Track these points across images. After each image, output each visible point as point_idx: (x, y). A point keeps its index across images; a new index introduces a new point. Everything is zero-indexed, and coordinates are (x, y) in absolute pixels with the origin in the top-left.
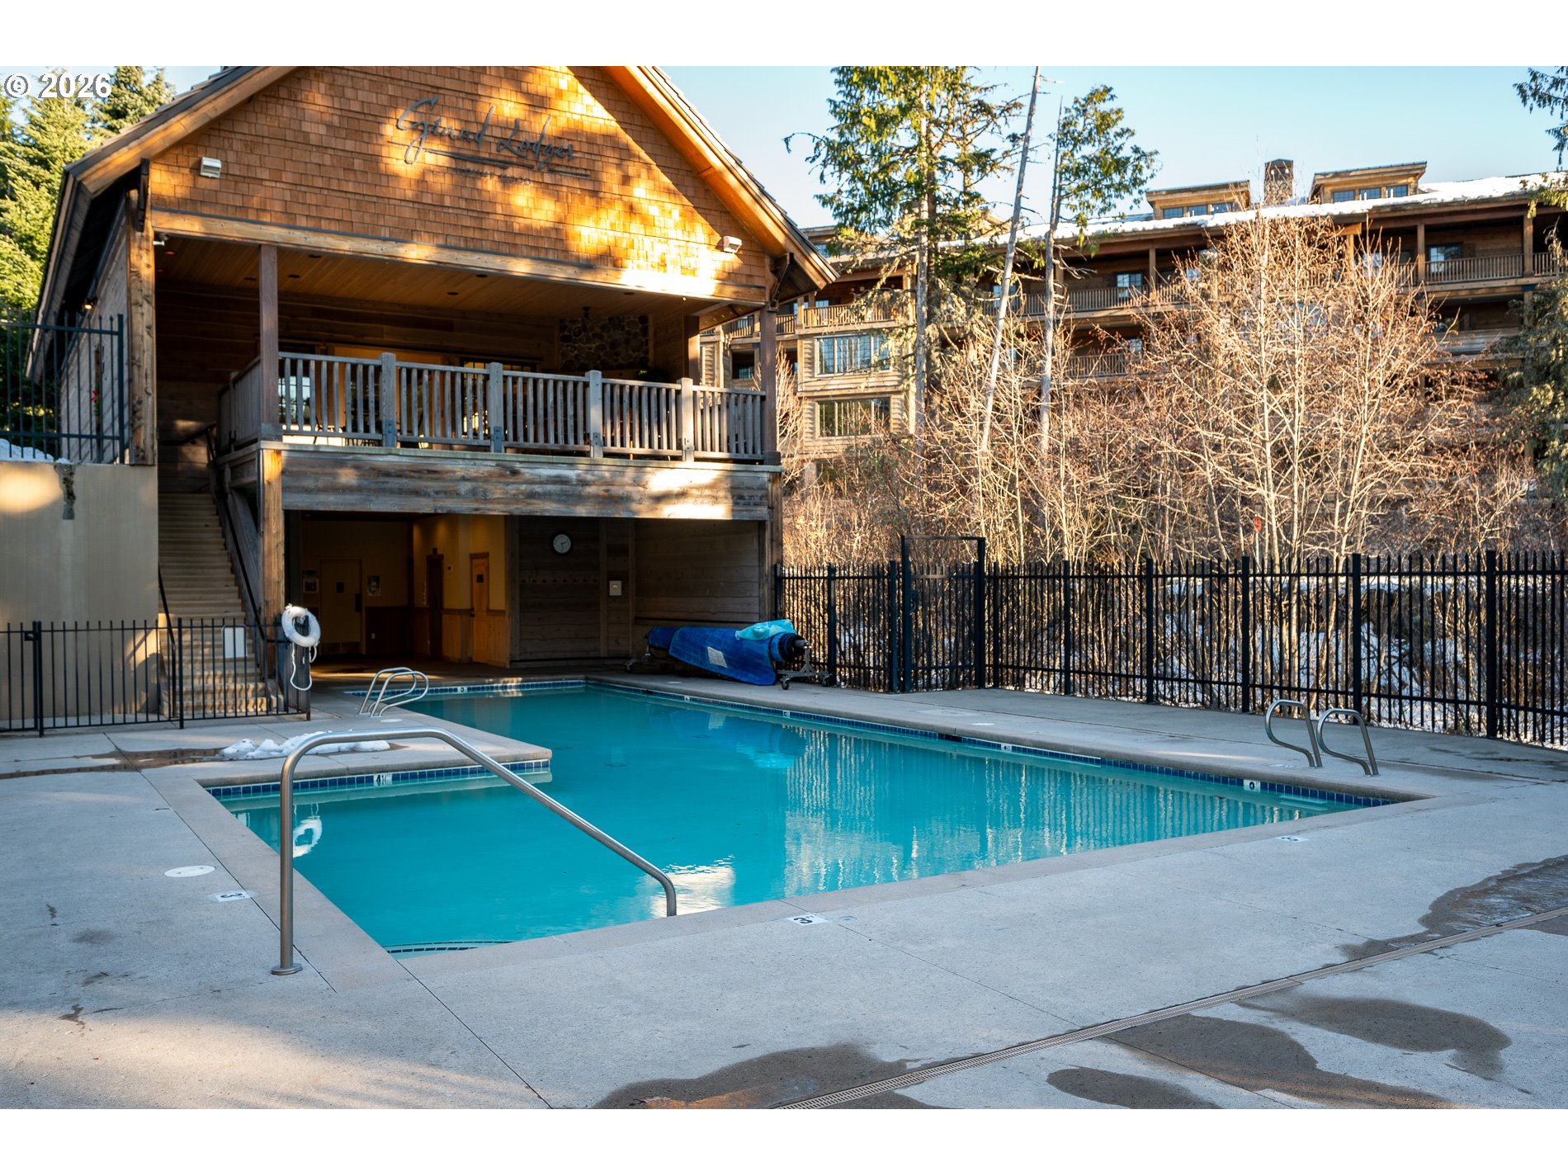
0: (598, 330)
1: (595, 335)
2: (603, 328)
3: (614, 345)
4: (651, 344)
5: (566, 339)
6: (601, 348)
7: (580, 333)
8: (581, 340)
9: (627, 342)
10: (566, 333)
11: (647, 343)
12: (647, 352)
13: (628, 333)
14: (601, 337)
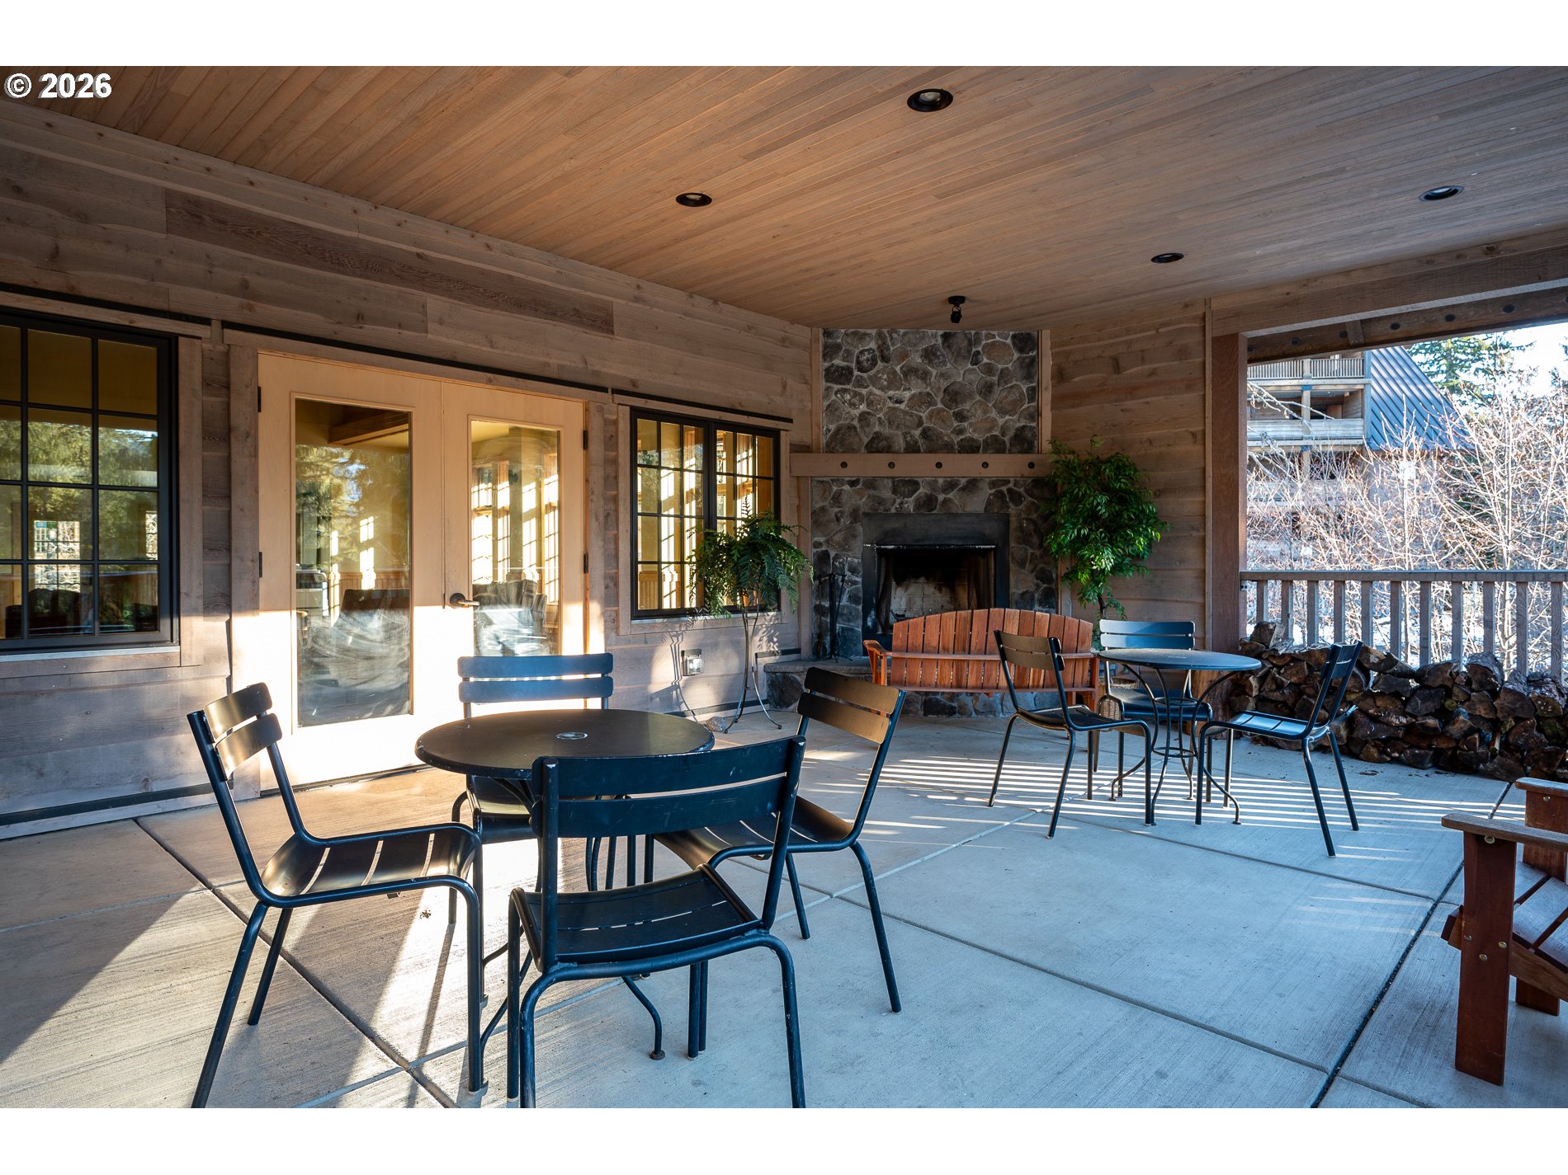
0: (917, 360)
1: (909, 372)
2: (929, 354)
3: (953, 396)
4: (1046, 397)
5: (838, 376)
6: (925, 400)
7: (874, 363)
8: (874, 381)
9: (987, 390)
10: (838, 362)
11: (1033, 393)
12: (1036, 415)
13: (989, 369)
14: (925, 376)
